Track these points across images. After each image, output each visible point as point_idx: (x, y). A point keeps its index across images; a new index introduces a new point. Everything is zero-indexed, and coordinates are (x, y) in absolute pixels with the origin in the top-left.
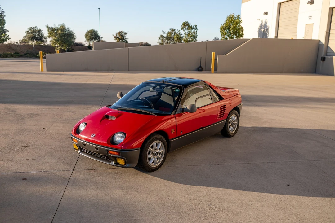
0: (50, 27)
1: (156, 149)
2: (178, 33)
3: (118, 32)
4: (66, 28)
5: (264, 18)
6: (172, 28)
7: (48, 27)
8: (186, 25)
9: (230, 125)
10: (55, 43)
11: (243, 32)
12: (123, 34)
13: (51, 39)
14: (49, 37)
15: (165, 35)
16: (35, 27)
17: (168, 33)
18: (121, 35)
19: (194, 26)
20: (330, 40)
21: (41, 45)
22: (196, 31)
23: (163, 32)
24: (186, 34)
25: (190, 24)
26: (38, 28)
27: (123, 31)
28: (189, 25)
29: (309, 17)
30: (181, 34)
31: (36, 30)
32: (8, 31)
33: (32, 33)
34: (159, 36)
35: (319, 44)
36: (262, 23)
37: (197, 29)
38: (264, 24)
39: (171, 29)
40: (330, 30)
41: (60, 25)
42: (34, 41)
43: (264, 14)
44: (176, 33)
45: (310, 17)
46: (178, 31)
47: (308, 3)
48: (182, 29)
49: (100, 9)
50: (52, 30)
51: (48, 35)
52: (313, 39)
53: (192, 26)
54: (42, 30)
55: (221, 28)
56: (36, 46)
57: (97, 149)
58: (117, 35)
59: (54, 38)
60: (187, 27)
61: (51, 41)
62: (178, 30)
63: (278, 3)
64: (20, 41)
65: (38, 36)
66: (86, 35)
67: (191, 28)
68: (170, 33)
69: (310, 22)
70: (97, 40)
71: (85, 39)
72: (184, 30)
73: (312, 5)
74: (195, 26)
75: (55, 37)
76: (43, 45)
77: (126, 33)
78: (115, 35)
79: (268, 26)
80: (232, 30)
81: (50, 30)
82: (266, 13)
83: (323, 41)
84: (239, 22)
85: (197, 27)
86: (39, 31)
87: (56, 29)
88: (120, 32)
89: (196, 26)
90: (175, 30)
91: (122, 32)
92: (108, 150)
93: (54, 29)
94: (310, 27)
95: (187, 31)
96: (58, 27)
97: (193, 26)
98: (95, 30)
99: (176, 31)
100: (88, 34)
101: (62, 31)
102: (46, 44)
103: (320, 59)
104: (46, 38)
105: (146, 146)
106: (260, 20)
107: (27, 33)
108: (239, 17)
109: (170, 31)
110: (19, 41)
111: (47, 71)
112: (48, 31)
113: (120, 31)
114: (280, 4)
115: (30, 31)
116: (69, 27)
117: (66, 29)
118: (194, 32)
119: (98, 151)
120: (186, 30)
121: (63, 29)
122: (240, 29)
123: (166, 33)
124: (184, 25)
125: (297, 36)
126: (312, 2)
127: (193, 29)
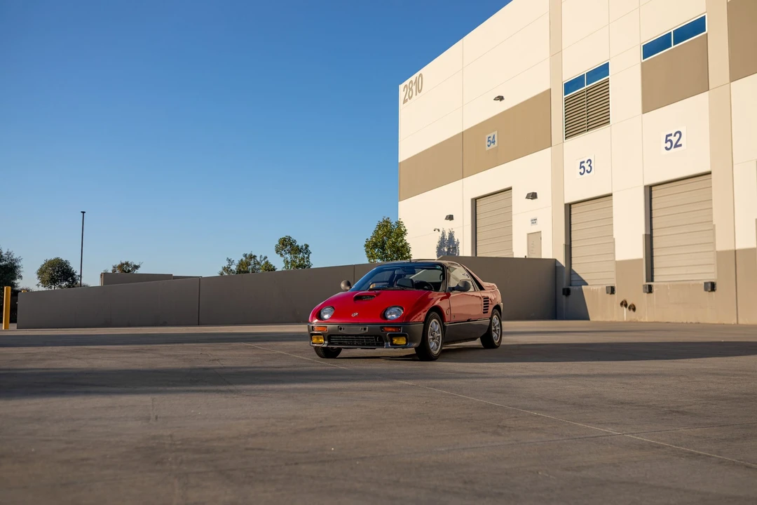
2: (263, 262)
3: (118, 263)
4: (4, 252)
5: (447, 226)
6: (249, 253)
8: (286, 245)
11: (411, 252)
12: (130, 269)
15: (234, 268)
17: (240, 264)
18: (124, 271)
19: (302, 247)
20: (573, 259)
22: (306, 256)
23: (229, 260)
24: (287, 262)
25: (295, 242)
27: (129, 263)
28: (292, 243)
29: (532, 220)
30: (269, 263)
34: (221, 269)
35: (556, 267)
36: (444, 236)
37: (308, 252)
38: (447, 237)
39: (245, 255)
40: (571, 241)
43: (446, 219)
44: (258, 263)
45: (534, 221)
46: (262, 259)
47: (527, 197)
48: (277, 252)
49: (84, 213)
52: (543, 257)
53: (298, 246)
55: (366, 246)
58: (114, 271)
60: (288, 247)
62: (263, 256)
63: (472, 199)
66: (41, 272)
67: (296, 250)
68: (243, 264)
69: (534, 229)
70: (67, 283)
71: (38, 281)
72: (281, 255)
73: (535, 201)
74: (304, 247)
77: (136, 267)
79: (456, 240)
82: (450, 218)
83: (562, 260)
84: (401, 233)
85: (309, 248)
88: (122, 265)
89: (307, 246)
90: (255, 256)
91: (127, 264)
94: (534, 238)
95: (288, 256)
97: (300, 247)
99: (258, 259)
100: (46, 268)
103: (560, 292)
106: (439, 230)
108: (399, 224)
109: (244, 259)
111: (18, 328)
113: (124, 262)
114: (475, 201)
116: (10, 251)
117: (2, 256)
118: (303, 259)
120: (286, 254)
122: (403, 246)
123: (237, 262)
124: (283, 244)
125: (513, 255)
126: (533, 196)
127: (301, 251)
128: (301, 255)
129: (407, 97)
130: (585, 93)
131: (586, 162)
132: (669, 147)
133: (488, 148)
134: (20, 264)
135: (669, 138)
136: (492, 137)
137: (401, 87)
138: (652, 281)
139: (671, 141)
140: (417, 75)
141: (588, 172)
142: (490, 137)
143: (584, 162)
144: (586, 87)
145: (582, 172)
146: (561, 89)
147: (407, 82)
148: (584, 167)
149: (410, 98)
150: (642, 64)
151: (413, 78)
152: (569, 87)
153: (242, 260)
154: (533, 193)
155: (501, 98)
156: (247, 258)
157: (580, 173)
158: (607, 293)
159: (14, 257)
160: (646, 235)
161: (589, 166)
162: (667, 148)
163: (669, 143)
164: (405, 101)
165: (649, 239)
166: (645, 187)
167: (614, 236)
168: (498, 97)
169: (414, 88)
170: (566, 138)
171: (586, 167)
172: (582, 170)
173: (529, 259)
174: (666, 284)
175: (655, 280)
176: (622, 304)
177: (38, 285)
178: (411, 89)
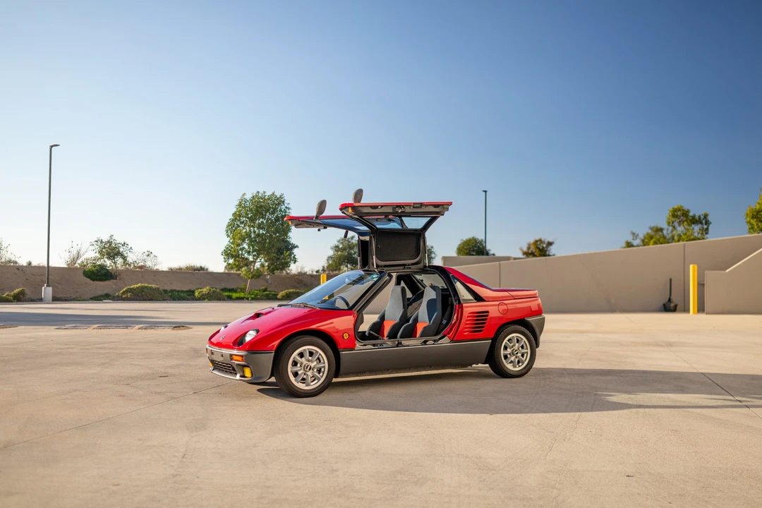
2: (670, 235)
3: (532, 241)
6: (653, 224)
8: (679, 215)
12: (545, 246)
15: (637, 243)
17: (645, 237)
18: (539, 248)
19: (700, 217)
22: (705, 227)
23: (634, 234)
24: (678, 236)
25: (688, 211)
27: (543, 240)
28: (686, 214)
32: (297, 247)
33: (344, 249)
34: (623, 244)
37: (707, 223)
39: (651, 229)
46: (669, 232)
48: (669, 224)
49: (486, 192)
53: (694, 216)
58: (529, 248)
60: (682, 218)
64: (324, 267)
67: (692, 221)
68: (649, 237)
72: (674, 227)
74: (702, 217)
77: (550, 244)
78: (525, 249)
85: (709, 218)
88: (537, 241)
89: (706, 216)
91: (540, 240)
97: (697, 217)
100: (463, 248)
107: (336, 251)
109: (650, 231)
110: (321, 269)
113: (537, 239)
115: (341, 246)
118: (701, 230)
120: (679, 225)
123: (641, 236)
124: (675, 216)
127: (698, 222)
128: (699, 227)
153: (647, 234)
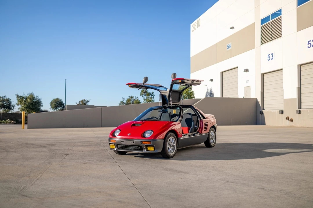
0: (20, 96)
1: (171, 143)
2: (136, 99)
3: (81, 100)
4: (35, 96)
6: (131, 96)
7: (17, 96)
9: (211, 138)
10: (23, 110)
11: (194, 95)
12: (86, 102)
13: (20, 106)
14: (18, 105)
15: (125, 101)
16: (5, 97)
18: (83, 103)
20: (264, 98)
21: (8, 112)
22: (153, 97)
23: (123, 99)
24: (145, 100)
26: (7, 97)
30: (139, 100)
31: (4, 99)
34: (120, 102)
35: (257, 102)
37: (153, 95)
39: (129, 97)
40: (263, 91)
41: (29, 94)
42: (2, 109)
43: (210, 81)
44: (134, 100)
45: (247, 81)
47: (244, 71)
48: (141, 95)
49: (66, 80)
50: (21, 99)
51: (17, 103)
52: (251, 97)
53: (149, 93)
54: (11, 99)
56: (3, 113)
57: (133, 142)
58: (79, 103)
59: (23, 105)
61: (19, 109)
62: (137, 97)
63: (221, 72)
65: (6, 104)
66: (51, 103)
68: (129, 100)
69: (247, 85)
70: (61, 108)
72: (142, 96)
73: (248, 72)
74: (152, 93)
75: (25, 104)
76: (10, 112)
77: (88, 101)
80: (185, 94)
81: (19, 98)
82: (212, 80)
83: (259, 100)
85: (154, 94)
86: (8, 100)
87: (25, 98)
90: (133, 97)
91: (84, 100)
92: (141, 142)
93: (24, 97)
94: (248, 88)
95: (145, 97)
96: (27, 96)
97: (150, 93)
98: (60, 99)
99: (134, 98)
100: (53, 102)
101: (30, 99)
102: (14, 112)
103: (259, 112)
104: (13, 106)
105: (166, 139)
106: (207, 86)
109: (129, 98)
111: (28, 128)
112: (17, 99)
113: (83, 99)
114: (222, 73)
116: (37, 96)
117: (35, 98)
118: (151, 98)
119: (134, 143)
120: (144, 96)
121: (32, 97)
122: (191, 93)
123: (126, 99)
124: (143, 92)
125: (238, 96)
126: (247, 70)
127: (150, 95)
128: (150, 96)
129: (194, 29)
130: (271, 24)
131: (270, 55)
132: (309, 47)
133: (227, 50)
134: (41, 101)
135: (309, 42)
136: (229, 45)
137: (191, 25)
138: (301, 108)
139: (310, 44)
140: (198, 19)
141: (272, 59)
142: (228, 45)
143: (269, 55)
144: (271, 21)
145: (269, 59)
146: (260, 22)
147: (194, 23)
148: (269, 57)
149: (195, 29)
150: (297, 9)
151: (196, 21)
152: (263, 21)
154: (247, 69)
155: (233, 28)
156: (130, 98)
157: (268, 60)
158: (280, 113)
159: (39, 98)
160: (298, 87)
161: (272, 56)
162: (308, 47)
163: (310, 45)
164: (193, 31)
165: (300, 89)
166: (298, 65)
167: (283, 88)
168: (232, 27)
169: (197, 25)
170: (262, 44)
171: (270, 57)
172: (269, 58)
173: (245, 98)
174: (307, 109)
175: (302, 108)
176: (286, 118)
177: (50, 109)
178: (195, 26)
